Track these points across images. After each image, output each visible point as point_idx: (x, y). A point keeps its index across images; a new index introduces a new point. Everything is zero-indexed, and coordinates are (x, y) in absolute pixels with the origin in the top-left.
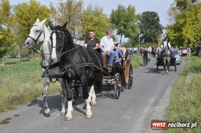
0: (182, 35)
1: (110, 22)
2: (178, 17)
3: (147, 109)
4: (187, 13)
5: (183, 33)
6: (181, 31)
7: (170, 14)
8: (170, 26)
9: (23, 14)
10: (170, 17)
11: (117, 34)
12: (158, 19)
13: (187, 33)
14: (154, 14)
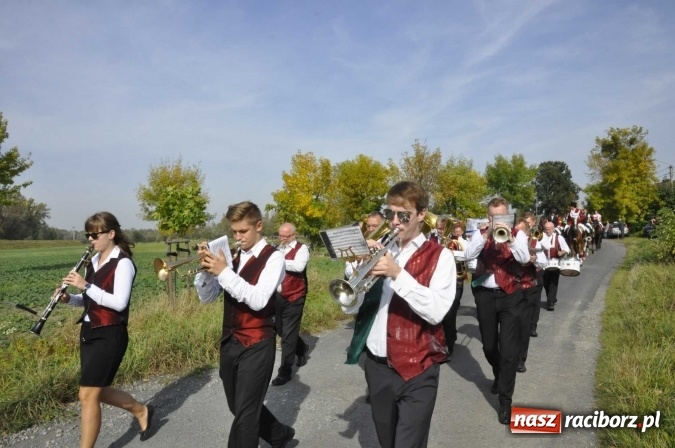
0: (615, 202)
1: (486, 184)
2: (607, 171)
3: (572, 314)
4: (622, 164)
5: (616, 198)
6: (613, 194)
7: (591, 166)
8: (593, 187)
9: (349, 178)
10: (591, 171)
12: (568, 174)
13: (624, 197)
14: (561, 166)
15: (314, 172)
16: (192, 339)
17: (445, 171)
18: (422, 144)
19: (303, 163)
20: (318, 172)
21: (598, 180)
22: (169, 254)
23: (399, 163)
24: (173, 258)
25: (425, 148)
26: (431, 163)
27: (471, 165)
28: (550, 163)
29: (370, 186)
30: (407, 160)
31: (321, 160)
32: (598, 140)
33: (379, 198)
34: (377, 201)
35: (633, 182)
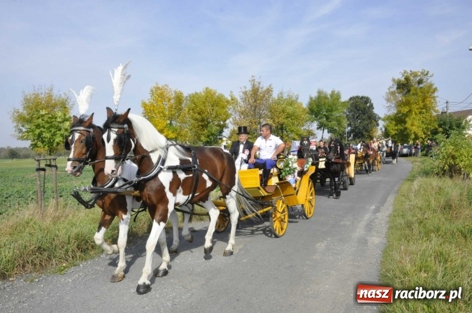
0: (406, 129)
1: (307, 113)
2: (400, 104)
3: (367, 216)
4: (412, 98)
5: (408, 125)
6: (405, 123)
7: (388, 100)
8: (389, 116)
9: (196, 106)
10: (388, 104)
11: (318, 129)
12: (371, 106)
13: (412, 125)
14: (366, 100)
15: (169, 100)
16: (57, 242)
17: (276, 102)
18: (257, 80)
19: (159, 94)
20: (172, 101)
21: (393, 111)
22: (39, 169)
23: (238, 96)
24: (42, 173)
25: (259, 83)
26: (264, 96)
27: (297, 99)
28: (358, 97)
29: (214, 114)
30: (245, 93)
31: (175, 92)
32: (394, 80)
33: (222, 123)
34: (219, 125)
35: (420, 113)
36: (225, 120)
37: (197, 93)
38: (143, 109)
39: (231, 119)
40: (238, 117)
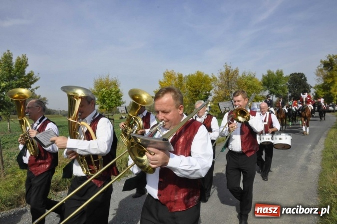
0: (330, 93)
1: (262, 85)
2: (326, 77)
4: (335, 73)
5: (332, 91)
6: (330, 89)
7: (318, 75)
8: (319, 85)
9: (192, 83)
10: (318, 78)
12: (305, 79)
13: (335, 91)
14: (301, 75)
15: (175, 80)
17: (241, 79)
18: (228, 65)
19: (169, 76)
20: (177, 80)
21: (321, 82)
23: (217, 75)
25: (230, 67)
26: (234, 75)
27: (255, 75)
28: (295, 73)
29: (203, 87)
30: (221, 74)
31: (178, 74)
32: (321, 61)
33: (207, 93)
34: (206, 94)
36: (210, 91)
37: (192, 75)
38: (160, 85)
39: (213, 90)
40: (217, 89)
